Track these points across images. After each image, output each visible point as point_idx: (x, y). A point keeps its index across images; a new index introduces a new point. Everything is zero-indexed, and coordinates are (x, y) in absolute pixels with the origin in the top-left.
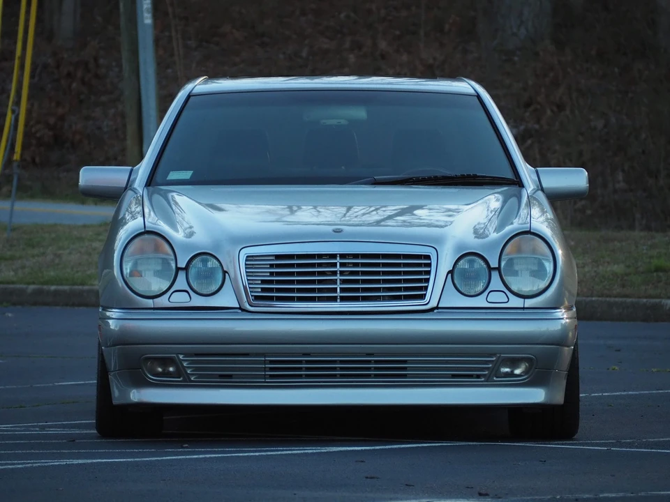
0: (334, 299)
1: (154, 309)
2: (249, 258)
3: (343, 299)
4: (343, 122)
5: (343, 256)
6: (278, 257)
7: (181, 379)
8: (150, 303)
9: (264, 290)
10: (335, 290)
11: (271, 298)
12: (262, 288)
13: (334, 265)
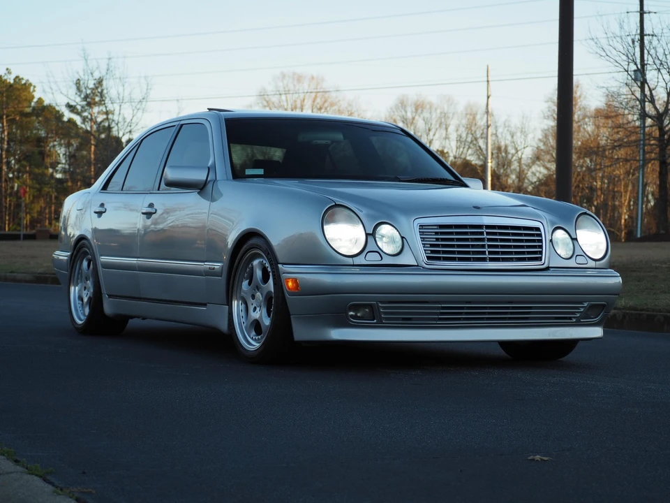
0: (484, 260)
1: (354, 265)
2: (422, 226)
3: (492, 260)
4: (329, 142)
5: (488, 227)
6: (441, 226)
7: (375, 321)
8: (350, 261)
9: (432, 252)
10: (484, 253)
11: (438, 259)
12: (431, 250)
13: (482, 233)
